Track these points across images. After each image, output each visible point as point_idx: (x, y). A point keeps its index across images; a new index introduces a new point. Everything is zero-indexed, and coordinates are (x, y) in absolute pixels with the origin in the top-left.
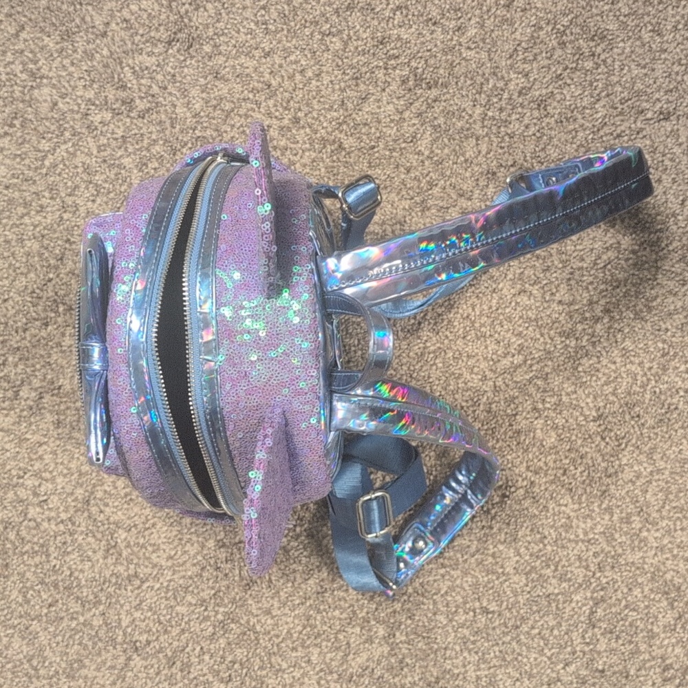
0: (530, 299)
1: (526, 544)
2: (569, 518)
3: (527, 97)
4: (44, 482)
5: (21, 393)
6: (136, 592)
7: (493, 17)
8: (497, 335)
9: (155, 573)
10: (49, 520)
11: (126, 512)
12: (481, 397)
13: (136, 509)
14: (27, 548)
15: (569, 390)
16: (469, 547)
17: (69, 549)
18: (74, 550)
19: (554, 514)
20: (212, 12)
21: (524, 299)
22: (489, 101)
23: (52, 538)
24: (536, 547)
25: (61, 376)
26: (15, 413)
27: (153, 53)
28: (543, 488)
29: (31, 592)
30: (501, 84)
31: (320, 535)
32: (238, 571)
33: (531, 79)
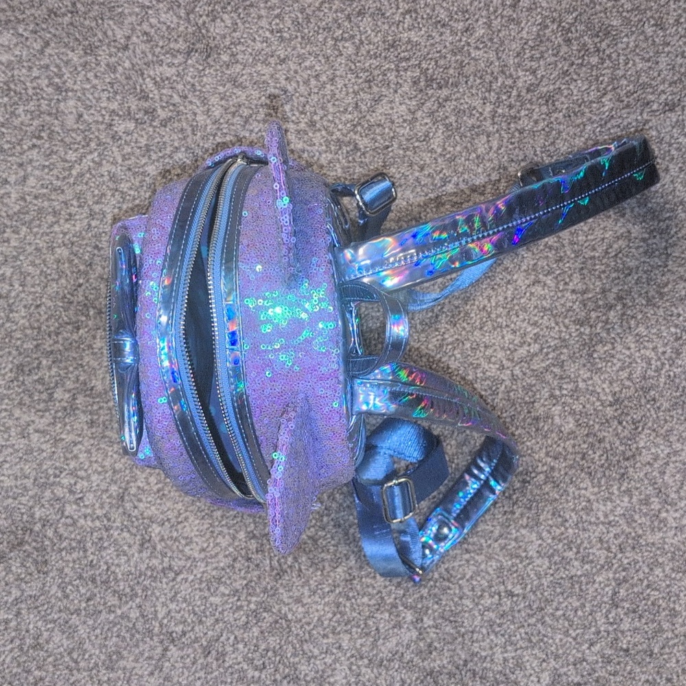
0: (544, 289)
1: (548, 528)
2: (589, 501)
3: (536, 93)
4: (80, 481)
5: (56, 395)
6: (171, 584)
7: (499, 17)
8: (513, 325)
9: (188, 565)
10: (85, 517)
11: (159, 507)
12: (499, 386)
13: (169, 504)
14: (64, 544)
15: (586, 376)
16: (492, 532)
17: (106, 544)
18: (110, 545)
19: (574, 498)
20: (229, 23)
21: (538, 290)
22: (498, 98)
23: (89, 534)
24: (558, 530)
25: (93, 378)
26: (51, 414)
27: (173, 64)
28: (562, 473)
29: (70, 587)
30: (509, 82)
31: (347, 524)
32: (268, 562)
33: (539, 76)
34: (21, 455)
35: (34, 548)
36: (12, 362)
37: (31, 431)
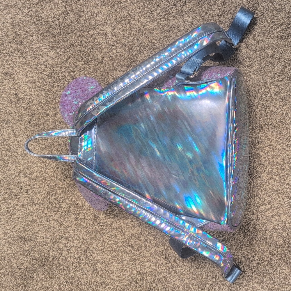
0: (274, 182)
1: (267, 284)
2: (286, 275)
3: (278, 96)
4: (69, 242)
5: (62, 205)
6: (104, 289)
7: (265, 61)
8: (259, 196)
9: (111, 282)
10: (71, 257)
11: (101, 256)
12: (251, 221)
13: (105, 256)
14: (61, 267)
15: (290, 221)
16: (242, 283)
17: (78, 269)
18: (80, 270)
19: (280, 273)
20: (146, 55)
21: (272, 182)
22: (261, 97)
23: (72, 265)
24: (271, 286)
25: (78, 200)
26: (59, 213)
27: (121, 71)
28: (275, 262)
29: (62, 285)
30: (267, 90)
31: (180, 273)
32: (145, 285)
33: (280, 89)
34: (46, 229)
35: (49, 268)
36: (45, 190)
37: (51, 219)
